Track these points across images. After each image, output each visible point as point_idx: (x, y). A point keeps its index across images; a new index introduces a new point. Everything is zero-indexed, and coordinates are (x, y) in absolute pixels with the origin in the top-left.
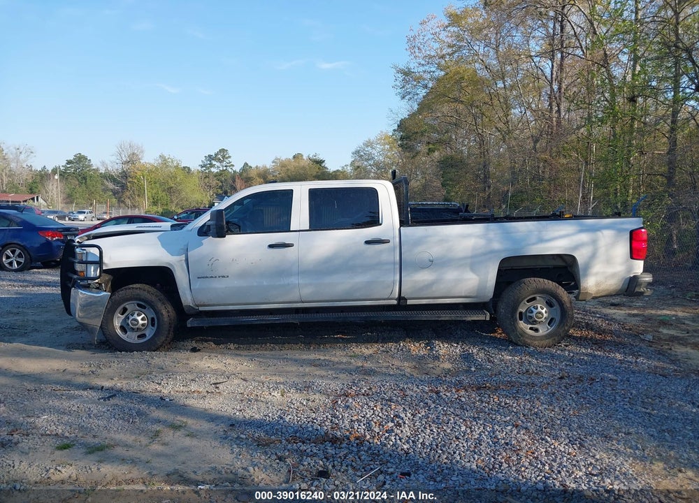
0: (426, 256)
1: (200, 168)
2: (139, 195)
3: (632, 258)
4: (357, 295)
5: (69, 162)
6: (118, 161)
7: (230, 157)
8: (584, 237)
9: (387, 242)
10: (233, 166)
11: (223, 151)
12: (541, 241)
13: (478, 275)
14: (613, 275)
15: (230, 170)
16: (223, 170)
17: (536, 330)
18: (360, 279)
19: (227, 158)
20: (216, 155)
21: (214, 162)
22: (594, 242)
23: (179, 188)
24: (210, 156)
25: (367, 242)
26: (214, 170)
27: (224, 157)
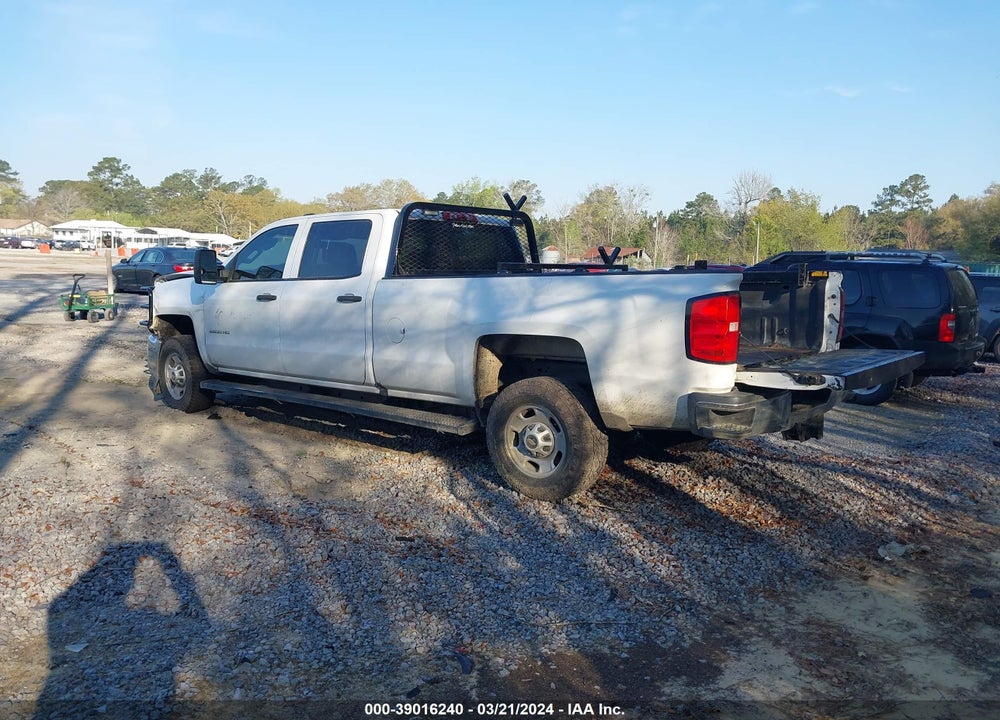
0: (397, 324)
1: (872, 208)
2: (748, 249)
3: (690, 356)
4: (333, 373)
5: (690, 205)
6: (735, 201)
7: (927, 187)
8: (597, 306)
9: (358, 299)
10: (931, 201)
11: (916, 177)
12: (532, 309)
13: (453, 360)
14: (652, 386)
15: (926, 209)
16: (913, 209)
17: (537, 466)
18: (332, 349)
19: (921, 189)
20: (903, 185)
21: (898, 197)
22: (613, 316)
23: (812, 237)
24: (892, 188)
25: (341, 299)
26: (896, 209)
27: (915, 188)
